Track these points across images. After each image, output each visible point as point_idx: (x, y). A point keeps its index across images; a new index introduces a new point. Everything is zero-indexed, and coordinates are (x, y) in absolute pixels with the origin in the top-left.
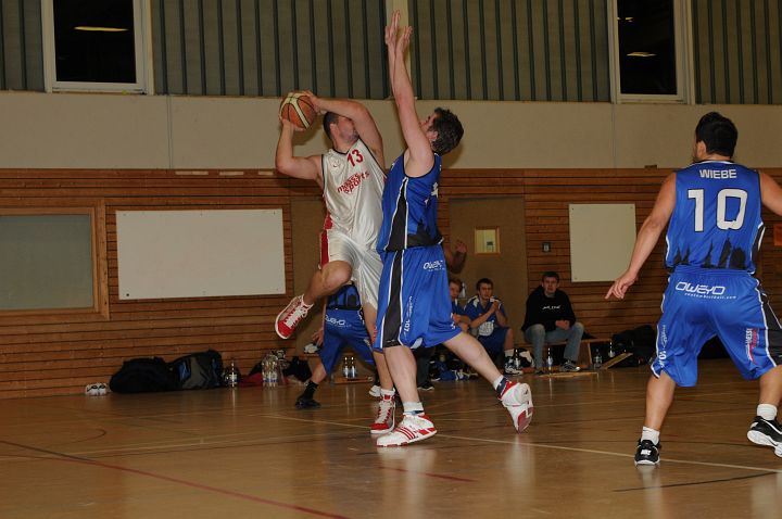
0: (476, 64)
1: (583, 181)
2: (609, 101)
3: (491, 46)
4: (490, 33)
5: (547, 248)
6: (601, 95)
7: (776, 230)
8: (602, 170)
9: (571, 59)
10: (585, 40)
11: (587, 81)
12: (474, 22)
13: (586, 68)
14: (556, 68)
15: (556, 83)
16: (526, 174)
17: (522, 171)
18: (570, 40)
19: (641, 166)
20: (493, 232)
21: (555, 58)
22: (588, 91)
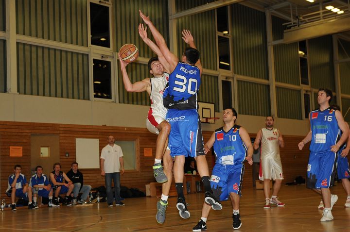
0: (41, 82)
1: (81, 130)
2: (89, 100)
3: (47, 75)
4: (47, 70)
5: (67, 155)
6: (86, 97)
7: (145, 151)
8: (88, 126)
9: (76, 83)
10: (81, 76)
11: (81, 92)
12: (40, 66)
13: (81, 87)
14: (70, 86)
15: (70, 91)
16: (61, 126)
17: (59, 124)
18: (75, 75)
19: (101, 125)
20: (47, 148)
21: (70, 82)
22: (81, 96)
